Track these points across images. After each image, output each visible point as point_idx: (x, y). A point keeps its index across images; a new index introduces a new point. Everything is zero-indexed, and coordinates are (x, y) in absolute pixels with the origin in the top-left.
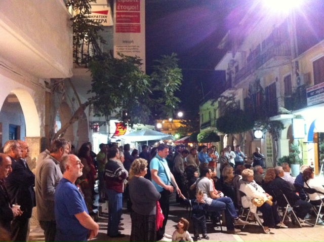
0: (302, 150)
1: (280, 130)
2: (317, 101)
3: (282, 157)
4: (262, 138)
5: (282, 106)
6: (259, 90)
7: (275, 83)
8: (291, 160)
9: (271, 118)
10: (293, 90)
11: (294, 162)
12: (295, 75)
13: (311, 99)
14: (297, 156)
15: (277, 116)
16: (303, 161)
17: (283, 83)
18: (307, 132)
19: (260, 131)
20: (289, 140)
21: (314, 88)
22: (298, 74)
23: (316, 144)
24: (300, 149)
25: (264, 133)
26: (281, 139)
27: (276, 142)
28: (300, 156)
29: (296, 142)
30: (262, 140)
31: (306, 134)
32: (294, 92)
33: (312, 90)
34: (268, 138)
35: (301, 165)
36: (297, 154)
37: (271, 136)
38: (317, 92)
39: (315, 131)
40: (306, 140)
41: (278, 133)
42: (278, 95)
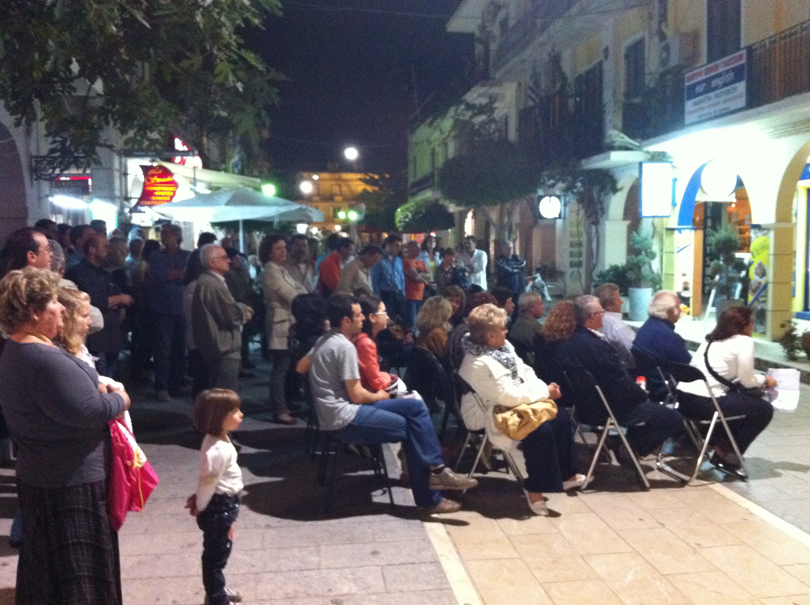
0: (661, 251)
1: (606, 194)
2: (712, 110)
3: (607, 267)
4: (560, 217)
5: (615, 127)
6: (558, 85)
7: (600, 64)
8: (631, 275)
9: (583, 161)
10: (650, 81)
11: (638, 282)
12: (656, 39)
13: (695, 104)
14: (647, 266)
15: (602, 156)
16: (660, 280)
17: (622, 63)
18: (679, 200)
19: (554, 199)
20: (627, 223)
21: (708, 71)
22: (663, 37)
23: (700, 233)
24: (655, 248)
25: (565, 205)
26: (607, 219)
27: (594, 228)
28: (655, 265)
29: (646, 227)
30: (559, 222)
31: (674, 204)
32: (652, 85)
33: (699, 79)
34: (574, 218)
35: (655, 291)
36: (646, 259)
37: (582, 212)
38: (714, 83)
39: (700, 198)
40: (673, 222)
41: (601, 203)
42: (607, 96)
